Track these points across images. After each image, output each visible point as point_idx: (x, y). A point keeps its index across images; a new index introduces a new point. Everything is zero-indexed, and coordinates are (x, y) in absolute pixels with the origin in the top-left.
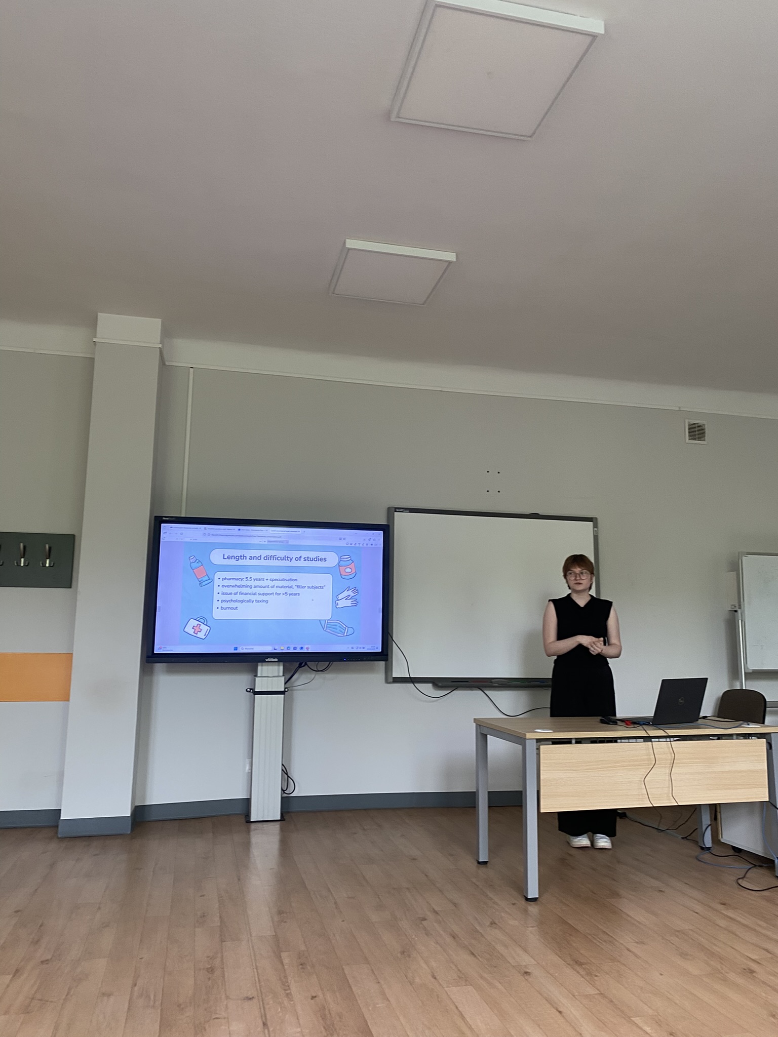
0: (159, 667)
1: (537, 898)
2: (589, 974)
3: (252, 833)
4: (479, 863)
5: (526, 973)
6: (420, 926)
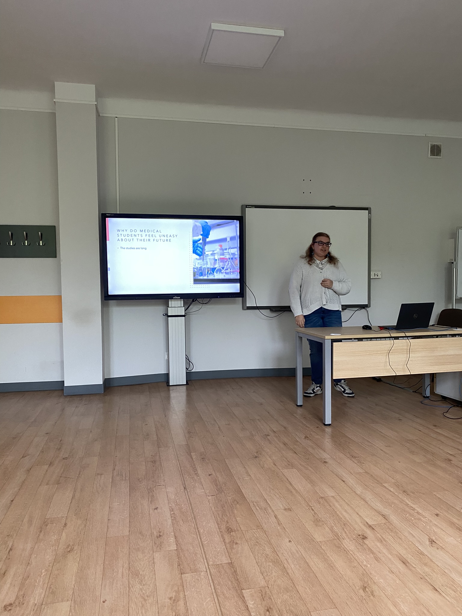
0: (111, 302)
1: (331, 424)
2: (360, 462)
3: (171, 392)
4: (297, 406)
5: (325, 462)
6: (266, 439)
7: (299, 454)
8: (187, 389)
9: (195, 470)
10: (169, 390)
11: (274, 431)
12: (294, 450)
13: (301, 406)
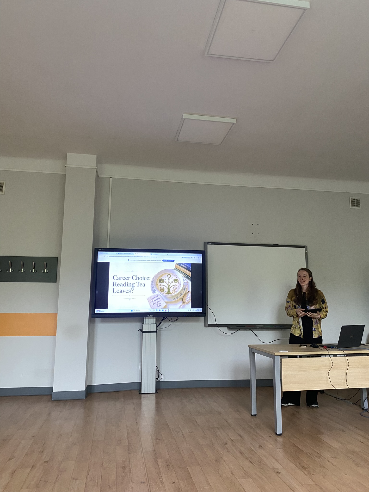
0: (98, 320)
1: (282, 434)
2: (309, 473)
3: (142, 399)
4: (252, 415)
5: (278, 472)
6: (225, 447)
7: (254, 464)
8: (156, 397)
9: (160, 477)
10: (140, 398)
11: (232, 440)
12: (250, 460)
13: (255, 415)
